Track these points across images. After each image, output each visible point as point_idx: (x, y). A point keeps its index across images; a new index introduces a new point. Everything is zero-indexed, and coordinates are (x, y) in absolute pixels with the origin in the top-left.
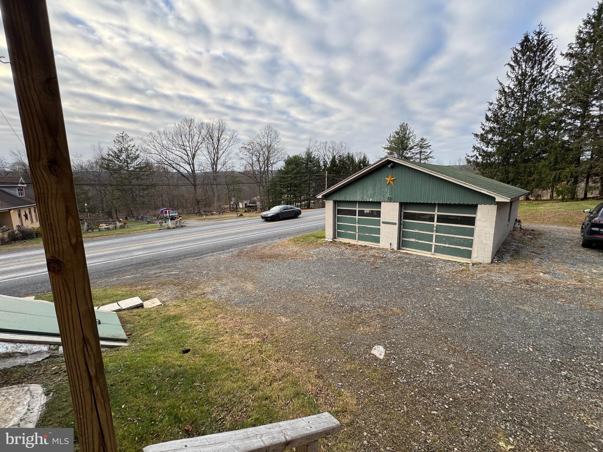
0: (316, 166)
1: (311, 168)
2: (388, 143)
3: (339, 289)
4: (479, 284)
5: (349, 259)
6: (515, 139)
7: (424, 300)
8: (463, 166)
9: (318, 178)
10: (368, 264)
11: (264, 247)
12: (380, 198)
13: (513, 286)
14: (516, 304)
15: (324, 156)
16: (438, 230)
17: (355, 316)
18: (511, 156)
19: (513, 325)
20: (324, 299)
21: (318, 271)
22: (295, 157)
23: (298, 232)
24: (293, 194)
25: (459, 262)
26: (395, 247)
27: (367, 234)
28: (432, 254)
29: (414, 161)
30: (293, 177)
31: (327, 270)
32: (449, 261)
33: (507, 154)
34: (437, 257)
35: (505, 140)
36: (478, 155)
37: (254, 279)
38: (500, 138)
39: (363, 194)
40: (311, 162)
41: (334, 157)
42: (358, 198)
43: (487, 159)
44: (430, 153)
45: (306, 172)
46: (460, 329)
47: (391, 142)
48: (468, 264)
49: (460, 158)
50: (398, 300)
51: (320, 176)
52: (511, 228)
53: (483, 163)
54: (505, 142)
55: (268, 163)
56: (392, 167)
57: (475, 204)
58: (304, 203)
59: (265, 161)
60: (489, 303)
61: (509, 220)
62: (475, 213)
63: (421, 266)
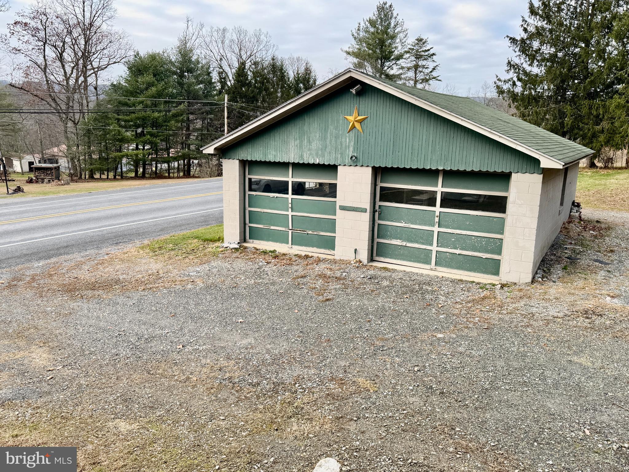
0: (201, 82)
1: (190, 85)
2: (354, 42)
3: (252, 347)
4: (511, 323)
5: (273, 284)
6: (575, 55)
7: (415, 358)
8: (491, 100)
9: (208, 108)
10: (312, 294)
11: (79, 265)
12: (336, 159)
13: (564, 322)
14: (568, 354)
15: (221, 59)
16: (442, 223)
17: (283, 402)
18: (568, 85)
19: (562, 393)
20: (218, 372)
21: (207, 312)
22: (153, 57)
23: (162, 230)
24: (150, 143)
25: (478, 283)
26: (364, 256)
27: (310, 232)
28: (432, 270)
29: (404, 84)
30: (149, 103)
31: (227, 309)
32: (461, 281)
33: (563, 81)
34: (440, 275)
35: (560, 55)
36: (515, 79)
37: (53, 341)
38: (553, 50)
39: (301, 147)
40: (190, 71)
41: (242, 65)
42: (292, 157)
43: (530, 89)
44: (434, 69)
45: (180, 94)
46: (476, 409)
47: (360, 41)
48: (494, 285)
49: (485, 82)
50: (368, 362)
51: (211, 104)
52: (564, 217)
53: (523, 94)
54: (560, 58)
55: (85, 66)
56: (359, 94)
57: (508, 171)
58: (176, 164)
59: (78, 60)
60: (525, 356)
61: (562, 204)
62: (507, 189)
63: (412, 291)
